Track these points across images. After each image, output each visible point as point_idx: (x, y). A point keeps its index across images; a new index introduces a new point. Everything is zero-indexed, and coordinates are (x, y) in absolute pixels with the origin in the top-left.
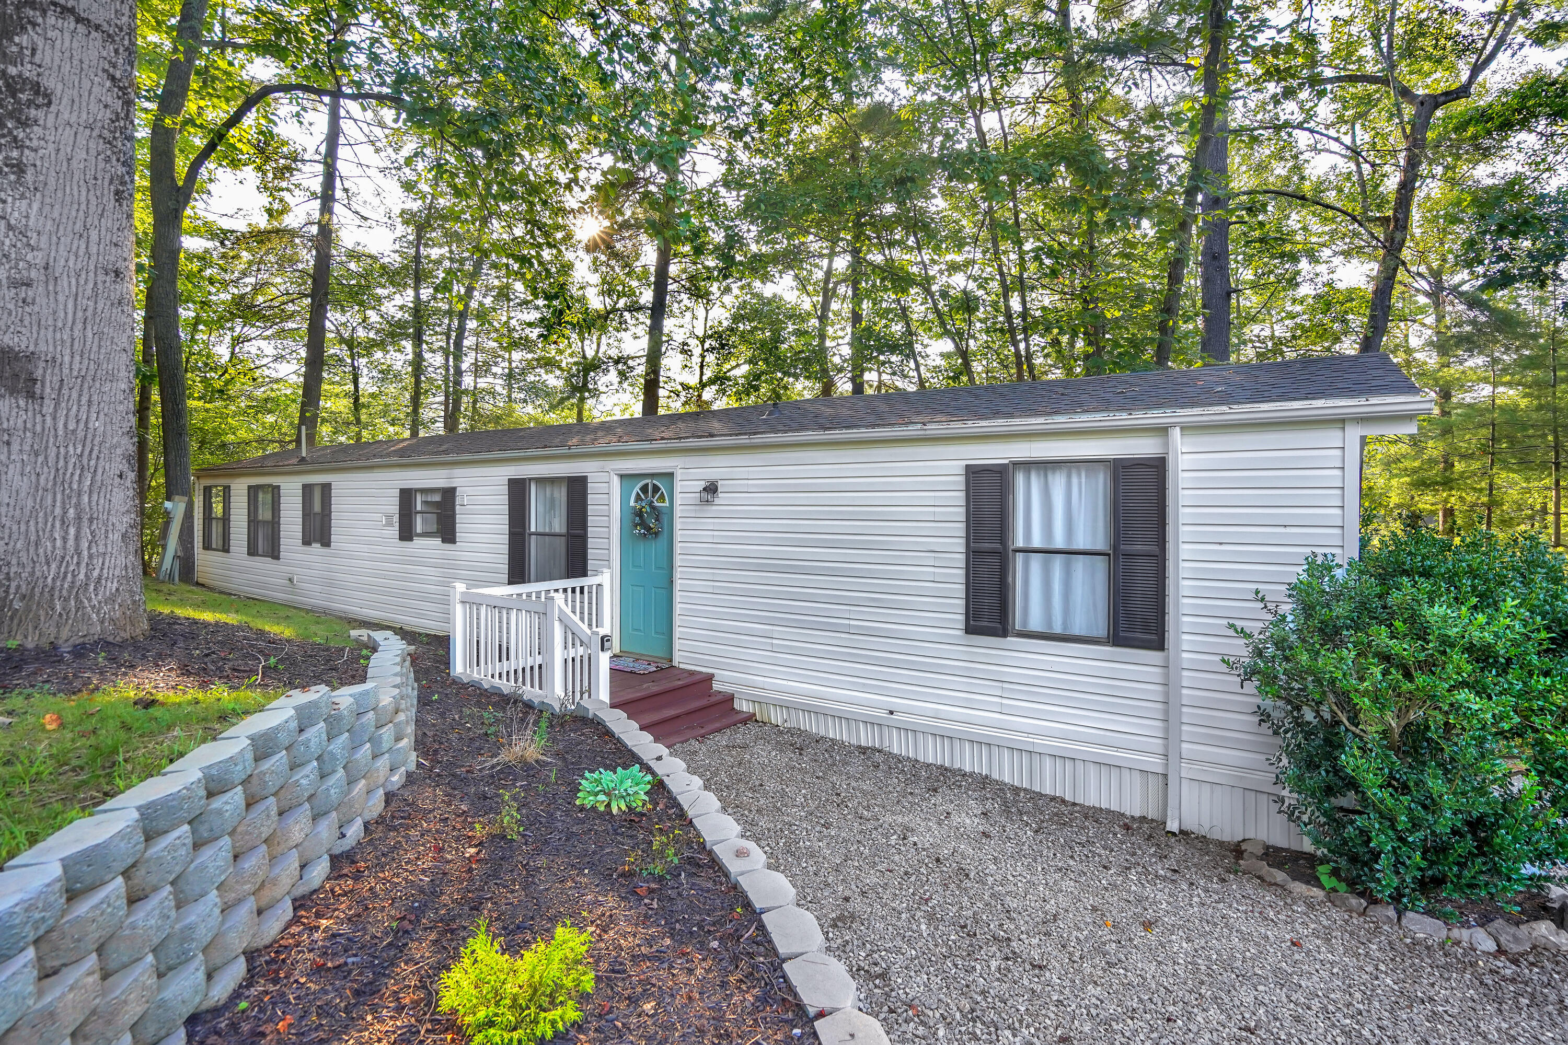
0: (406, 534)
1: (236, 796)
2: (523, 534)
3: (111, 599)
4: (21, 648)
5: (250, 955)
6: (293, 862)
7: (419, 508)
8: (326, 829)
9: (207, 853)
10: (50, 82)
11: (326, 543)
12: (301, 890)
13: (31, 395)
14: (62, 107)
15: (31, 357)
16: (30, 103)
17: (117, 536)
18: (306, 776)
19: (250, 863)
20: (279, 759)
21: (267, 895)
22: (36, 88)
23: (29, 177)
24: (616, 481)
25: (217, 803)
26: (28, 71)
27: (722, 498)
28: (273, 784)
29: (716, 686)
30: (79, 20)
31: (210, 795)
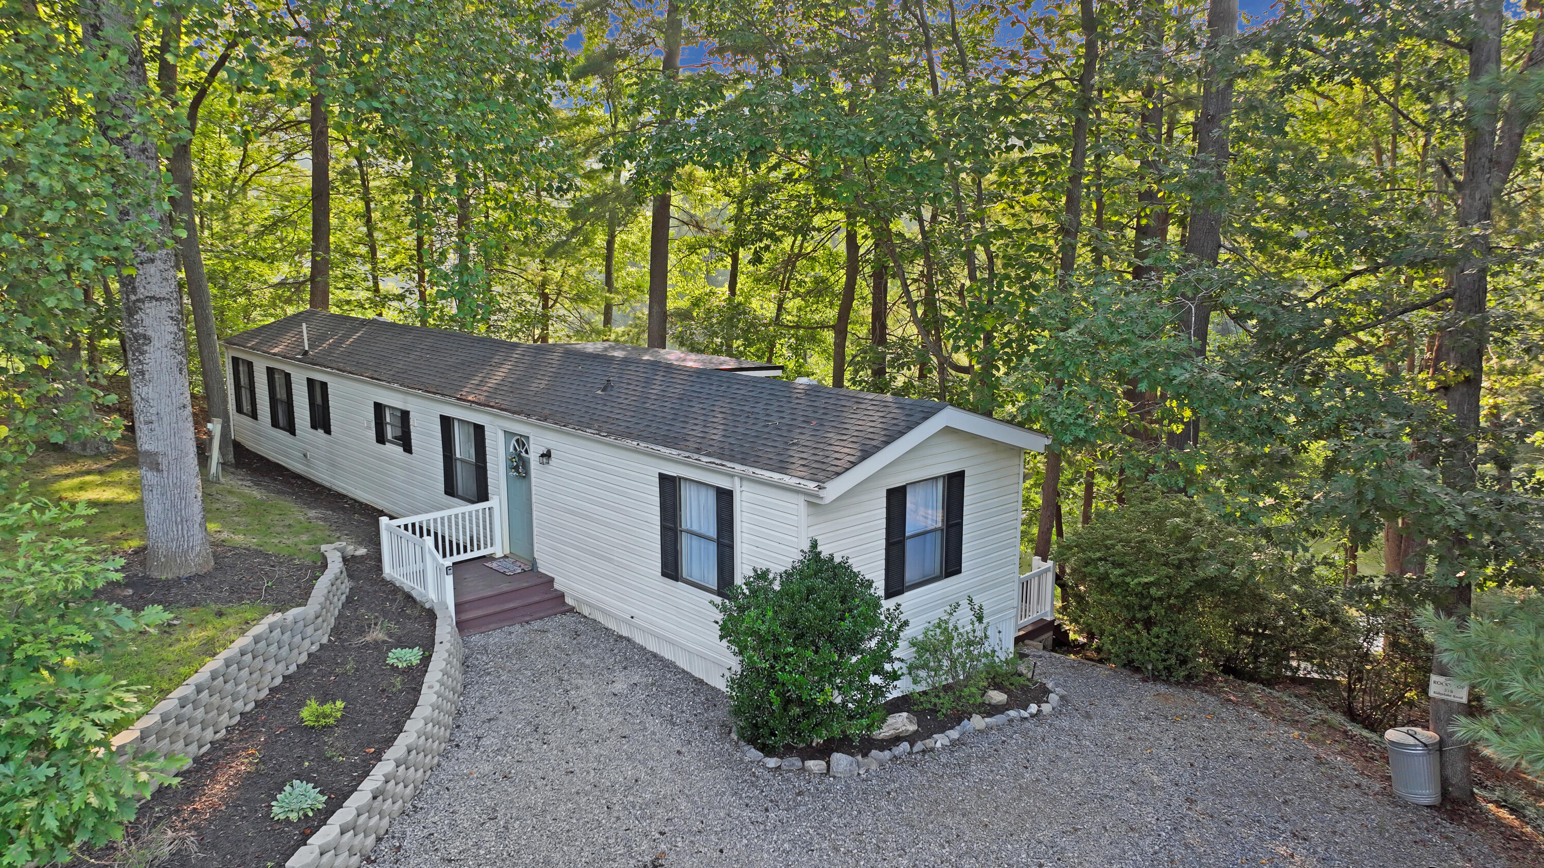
0: (381, 438)
1: (250, 656)
2: (451, 458)
3: (198, 555)
4: (167, 580)
5: (256, 702)
6: (269, 677)
7: (388, 420)
8: (281, 667)
9: (242, 672)
10: (150, 333)
11: (328, 431)
12: (272, 686)
13: (158, 470)
14: (156, 343)
15: (156, 454)
16: (144, 344)
17: (197, 526)
18: (273, 649)
19: (254, 676)
20: (263, 644)
21: (260, 686)
22: (145, 337)
23: (147, 376)
24: (501, 435)
25: (244, 658)
26: (141, 330)
27: (553, 461)
28: (261, 652)
29: (556, 586)
30: (157, 300)
31: (242, 655)
